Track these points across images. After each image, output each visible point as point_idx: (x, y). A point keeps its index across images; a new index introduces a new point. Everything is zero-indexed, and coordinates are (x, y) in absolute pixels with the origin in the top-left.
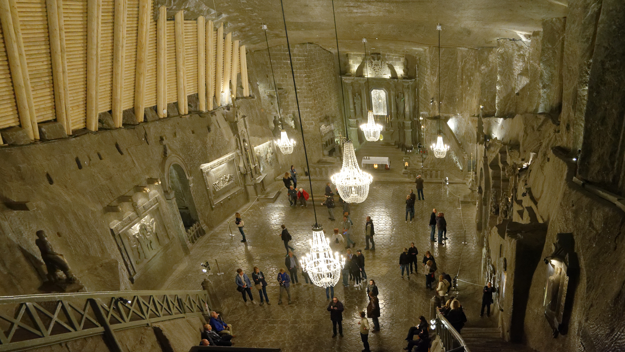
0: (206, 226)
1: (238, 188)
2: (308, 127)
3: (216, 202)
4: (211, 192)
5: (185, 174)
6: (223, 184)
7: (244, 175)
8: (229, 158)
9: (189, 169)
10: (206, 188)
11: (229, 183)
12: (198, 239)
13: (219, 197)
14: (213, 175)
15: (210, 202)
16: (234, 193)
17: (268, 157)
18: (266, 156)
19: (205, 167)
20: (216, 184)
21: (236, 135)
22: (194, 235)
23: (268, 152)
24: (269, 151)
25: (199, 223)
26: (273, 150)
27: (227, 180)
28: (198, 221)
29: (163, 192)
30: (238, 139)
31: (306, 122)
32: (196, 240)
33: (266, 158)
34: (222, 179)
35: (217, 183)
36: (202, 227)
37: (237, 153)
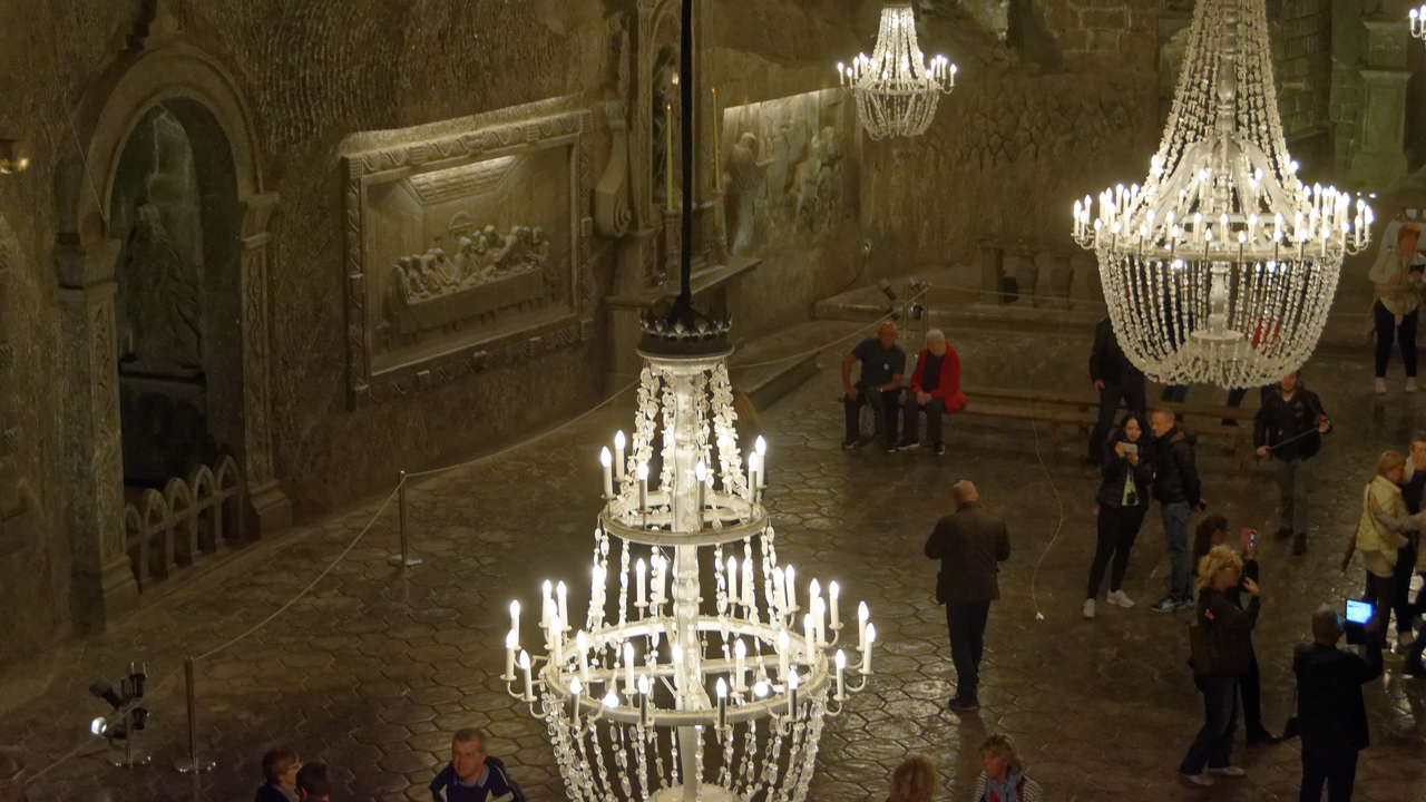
0: (278, 494)
1: (556, 314)
2: (1091, 36)
3: (385, 365)
4: (374, 305)
5: (231, 169)
6: (466, 270)
7: (611, 248)
8: (542, 131)
9: (273, 151)
10: (346, 274)
11: (503, 276)
12: (200, 562)
13: (412, 339)
14: (418, 209)
15: (349, 357)
16: (519, 337)
17: (802, 174)
18: (792, 170)
19: (374, 152)
20: (416, 265)
21: (617, 16)
22: (180, 528)
23: (805, 152)
24: (815, 143)
25: (241, 466)
26: (846, 142)
27: (497, 254)
28: (239, 455)
29: (50, 240)
30: (626, 36)
31: (1081, 12)
32: (183, 559)
33: (789, 186)
34: (465, 240)
35: (429, 257)
36: (248, 496)
37: (603, 116)
